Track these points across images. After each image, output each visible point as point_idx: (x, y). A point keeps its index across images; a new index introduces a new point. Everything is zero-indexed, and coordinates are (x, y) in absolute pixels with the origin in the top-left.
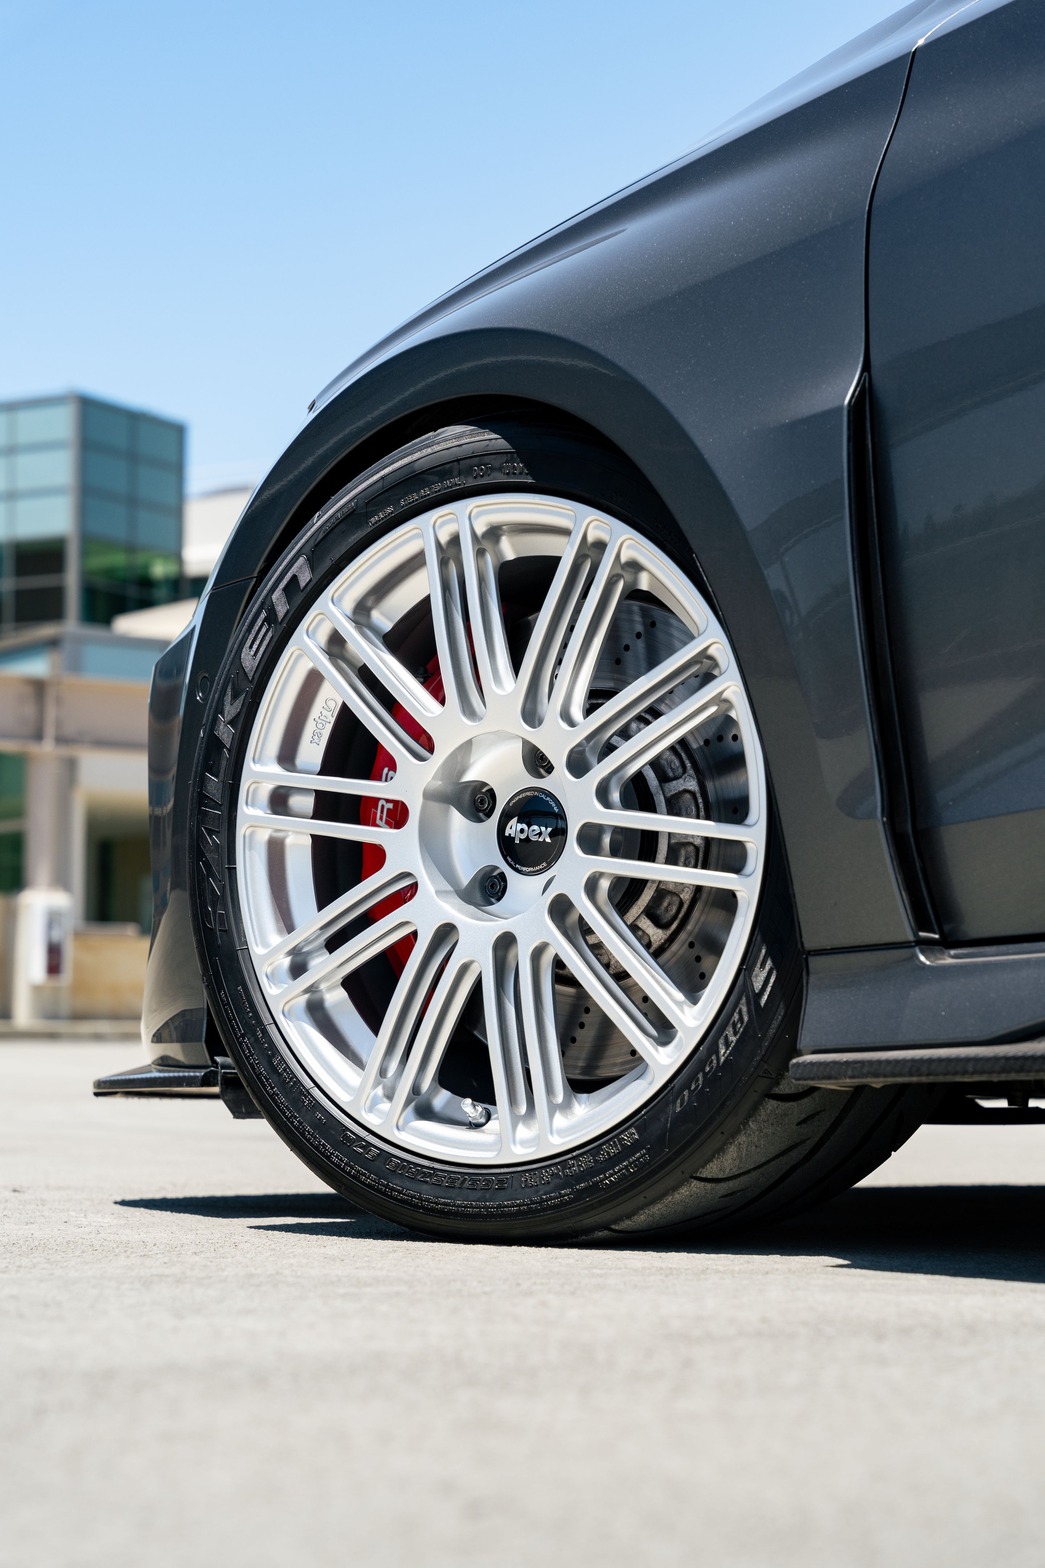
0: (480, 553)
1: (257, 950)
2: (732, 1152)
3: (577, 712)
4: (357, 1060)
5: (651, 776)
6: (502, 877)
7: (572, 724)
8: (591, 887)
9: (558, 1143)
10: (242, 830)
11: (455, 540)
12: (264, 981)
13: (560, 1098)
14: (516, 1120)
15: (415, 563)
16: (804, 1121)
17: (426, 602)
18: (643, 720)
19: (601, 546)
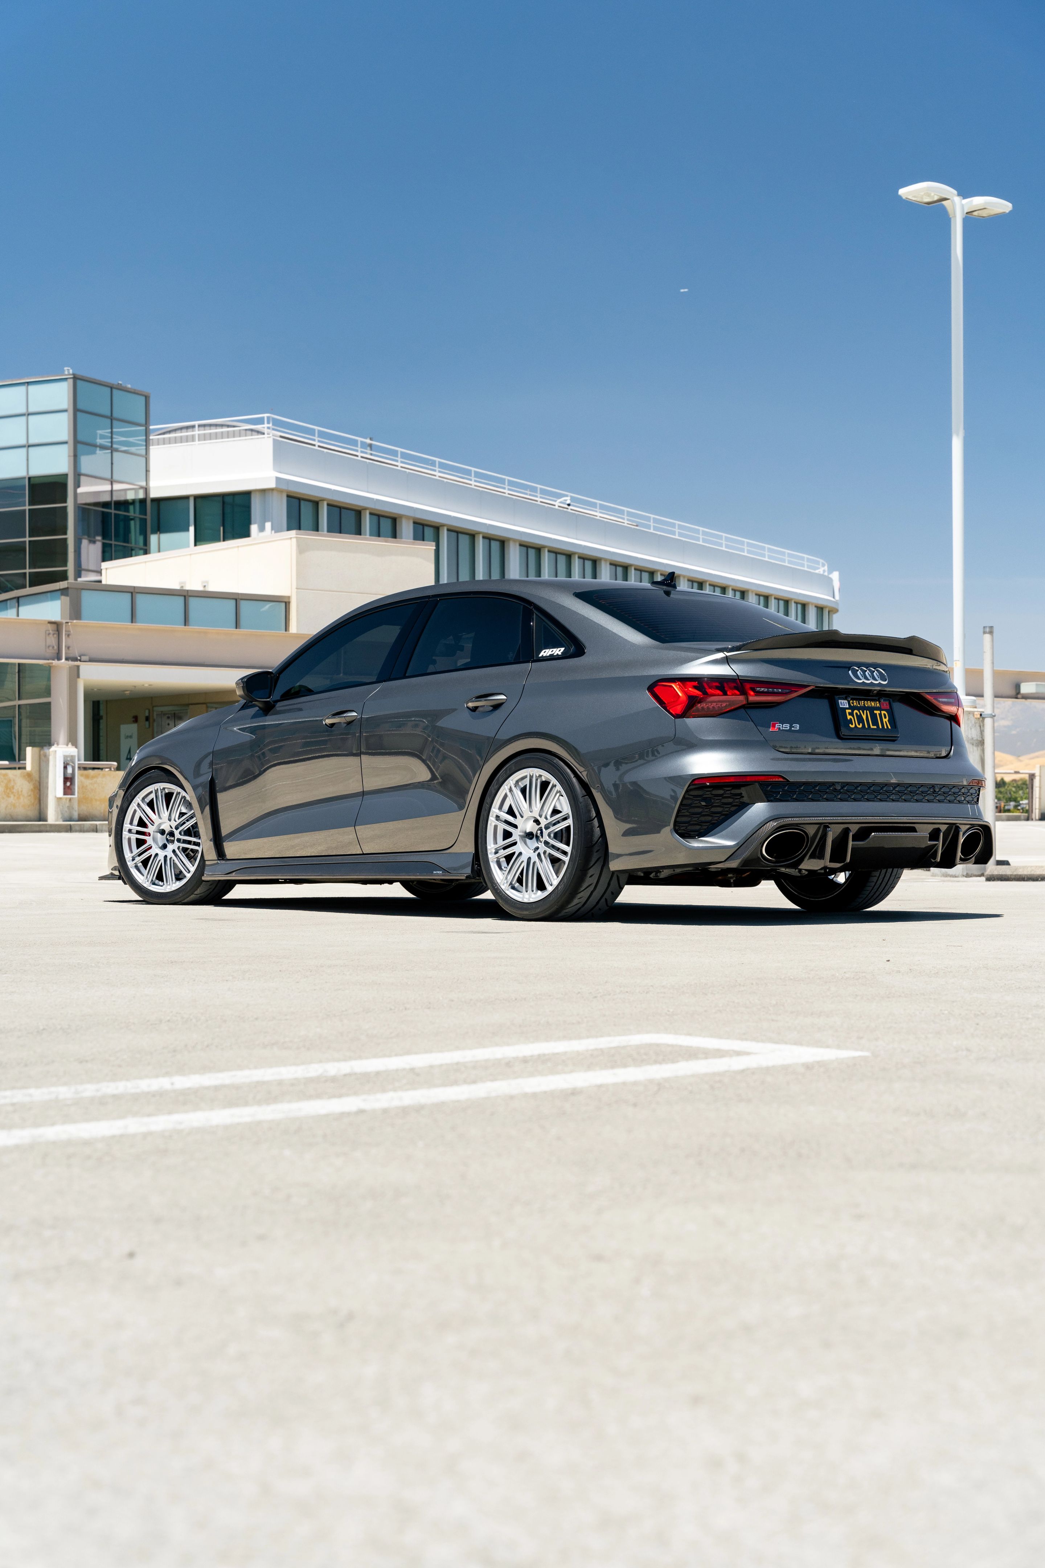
0: (162, 792)
1: (126, 857)
2: (198, 890)
3: (177, 819)
4: (143, 875)
5: (191, 828)
6: (166, 845)
7: (176, 821)
8: (179, 848)
9: (173, 889)
10: (123, 836)
11: (157, 789)
12: (127, 862)
13: (174, 881)
14: (167, 885)
15: (151, 792)
16: (211, 885)
17: (153, 799)
18: (188, 821)
19: (180, 793)
